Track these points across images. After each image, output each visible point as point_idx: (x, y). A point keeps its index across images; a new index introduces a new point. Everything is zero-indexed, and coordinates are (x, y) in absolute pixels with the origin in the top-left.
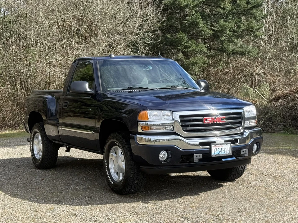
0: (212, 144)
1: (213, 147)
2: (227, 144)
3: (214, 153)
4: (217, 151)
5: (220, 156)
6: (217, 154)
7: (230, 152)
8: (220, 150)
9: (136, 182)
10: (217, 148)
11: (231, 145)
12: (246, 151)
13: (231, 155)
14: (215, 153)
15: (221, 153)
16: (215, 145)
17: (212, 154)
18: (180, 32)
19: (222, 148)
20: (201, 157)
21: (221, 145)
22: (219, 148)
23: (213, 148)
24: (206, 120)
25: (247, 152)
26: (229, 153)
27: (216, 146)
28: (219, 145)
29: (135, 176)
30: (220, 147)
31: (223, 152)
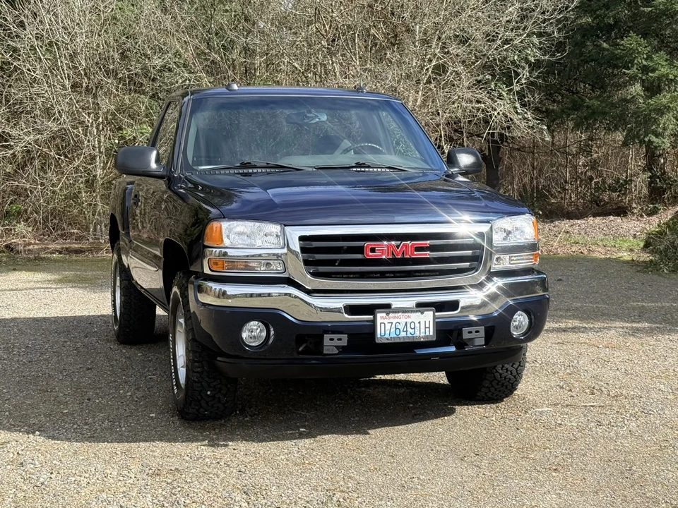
0: (377, 310)
1: (382, 318)
2: (422, 313)
3: (383, 332)
4: (393, 330)
5: (402, 341)
6: (393, 335)
7: (431, 334)
8: (401, 327)
9: (209, 393)
10: (394, 321)
11: (434, 315)
12: (477, 332)
13: (434, 339)
14: (388, 332)
15: (403, 334)
16: (388, 314)
17: (379, 336)
18: (632, 34)
19: (409, 321)
20: (344, 342)
21: (405, 314)
22: (398, 320)
23: (382, 321)
24: (373, 250)
25: (482, 333)
26: (427, 334)
27: (391, 315)
28: (400, 314)
29: (203, 378)
30: (402, 319)
31: (410, 331)
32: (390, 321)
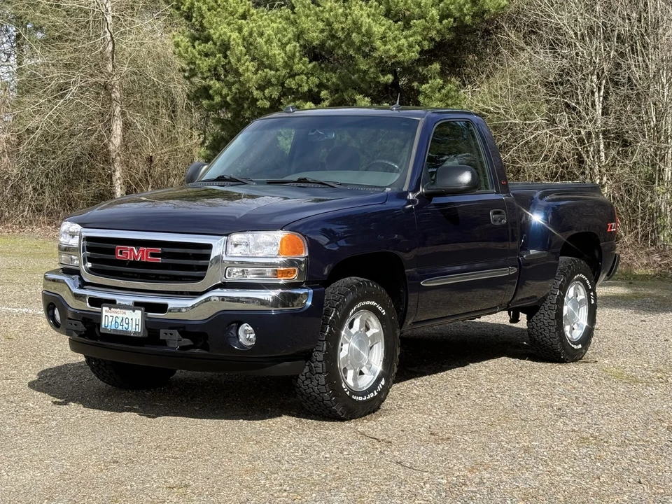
0: (103, 304)
1: (106, 311)
2: (134, 311)
3: (106, 324)
4: (113, 323)
5: (118, 333)
6: (113, 328)
7: (140, 331)
8: (119, 321)
10: (115, 315)
11: (144, 316)
12: (171, 334)
14: (110, 324)
15: (120, 328)
16: (110, 308)
17: (103, 327)
19: (125, 316)
21: (122, 310)
22: (117, 315)
23: (106, 314)
24: (121, 252)
25: (175, 337)
26: (137, 330)
27: (113, 309)
28: (118, 310)
30: (120, 314)
31: (125, 326)
32: (112, 314)
